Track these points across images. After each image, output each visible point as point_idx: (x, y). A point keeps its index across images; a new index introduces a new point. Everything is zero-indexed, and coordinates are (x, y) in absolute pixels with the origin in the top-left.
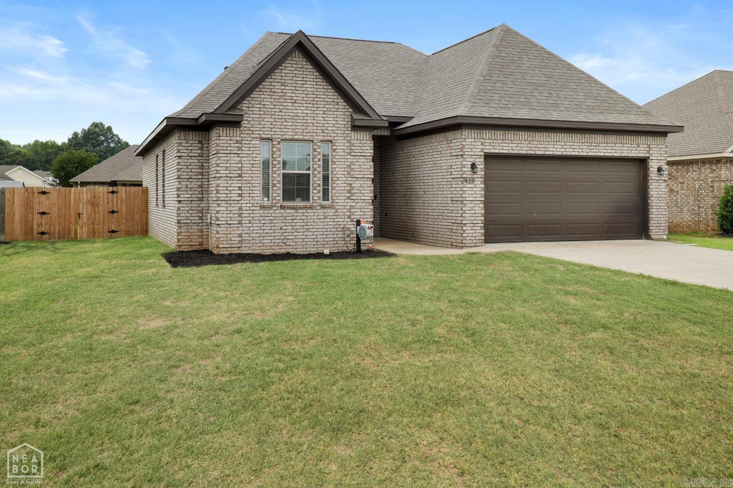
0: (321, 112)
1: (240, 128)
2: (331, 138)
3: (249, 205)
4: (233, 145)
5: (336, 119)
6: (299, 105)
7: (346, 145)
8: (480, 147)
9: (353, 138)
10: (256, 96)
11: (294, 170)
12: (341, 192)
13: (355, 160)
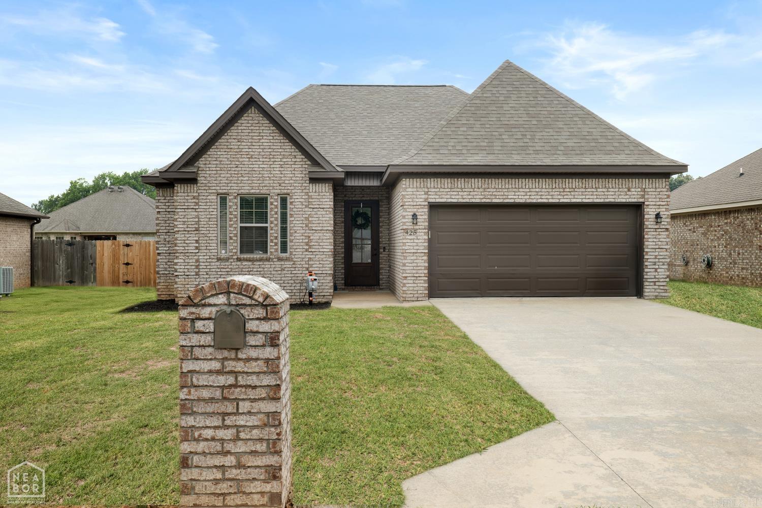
0: (278, 166)
1: (197, 184)
2: (289, 191)
3: (206, 257)
4: (190, 201)
5: (293, 172)
6: (256, 160)
7: (303, 197)
8: (423, 197)
9: (311, 191)
10: (212, 153)
11: (252, 223)
12: (298, 244)
13: (313, 213)
